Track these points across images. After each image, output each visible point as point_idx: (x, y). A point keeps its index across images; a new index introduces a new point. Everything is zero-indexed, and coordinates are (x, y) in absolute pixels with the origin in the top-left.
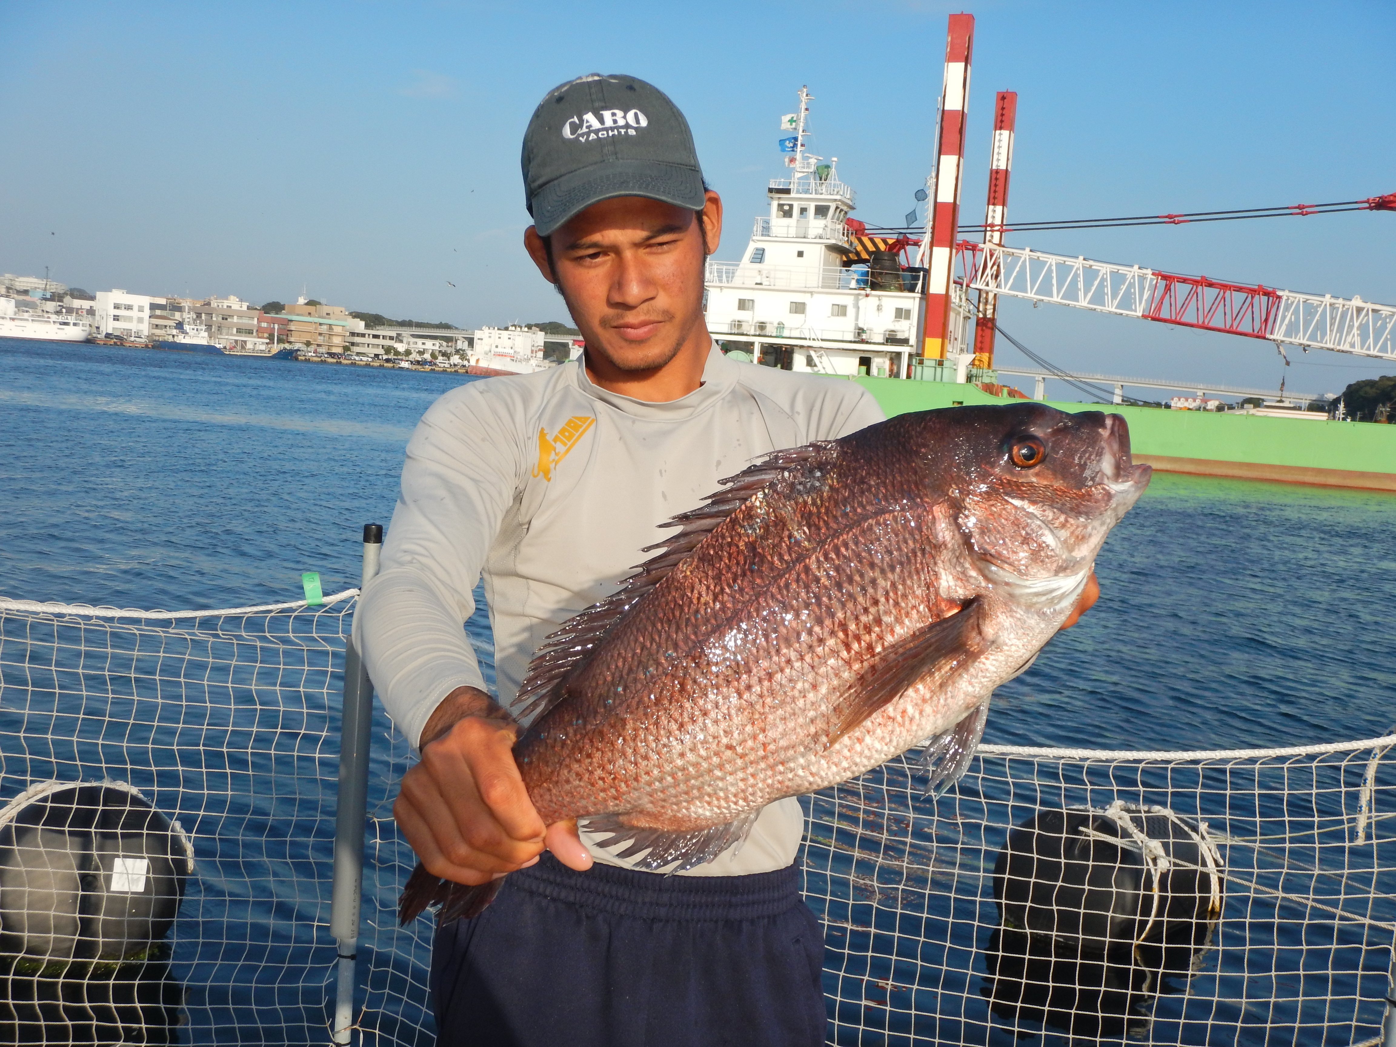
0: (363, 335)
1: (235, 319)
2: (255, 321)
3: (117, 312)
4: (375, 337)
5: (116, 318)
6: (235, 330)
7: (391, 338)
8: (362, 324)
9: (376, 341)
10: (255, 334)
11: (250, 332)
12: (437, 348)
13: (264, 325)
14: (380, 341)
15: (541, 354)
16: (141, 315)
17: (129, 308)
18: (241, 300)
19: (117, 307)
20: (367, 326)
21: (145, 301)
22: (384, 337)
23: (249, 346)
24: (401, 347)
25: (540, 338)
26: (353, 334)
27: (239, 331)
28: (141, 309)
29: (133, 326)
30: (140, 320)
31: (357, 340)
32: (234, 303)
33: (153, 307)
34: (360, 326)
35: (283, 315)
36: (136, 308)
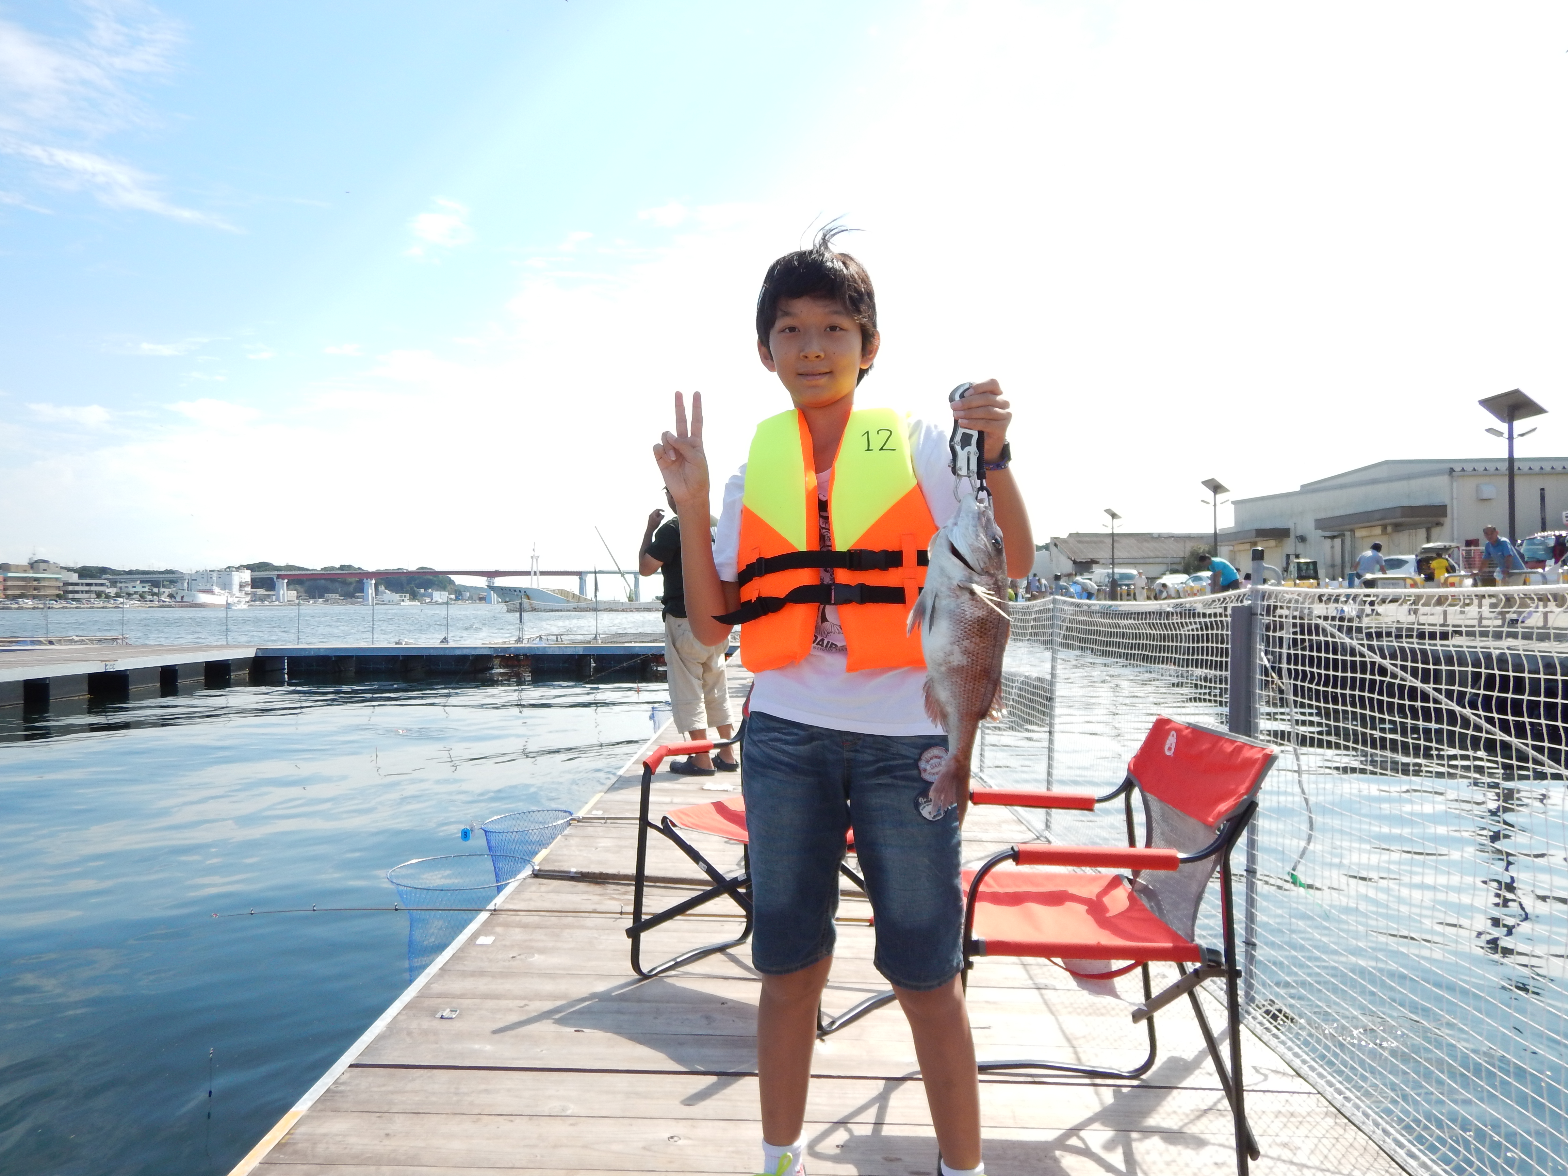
0: (77, 584)
4: (88, 585)
7: (102, 585)
8: (76, 576)
9: (86, 588)
12: (146, 589)
14: (93, 588)
15: (248, 589)
20: (80, 577)
22: (96, 585)
24: (112, 591)
25: (247, 576)
26: (66, 584)
31: (70, 588)
34: (74, 578)
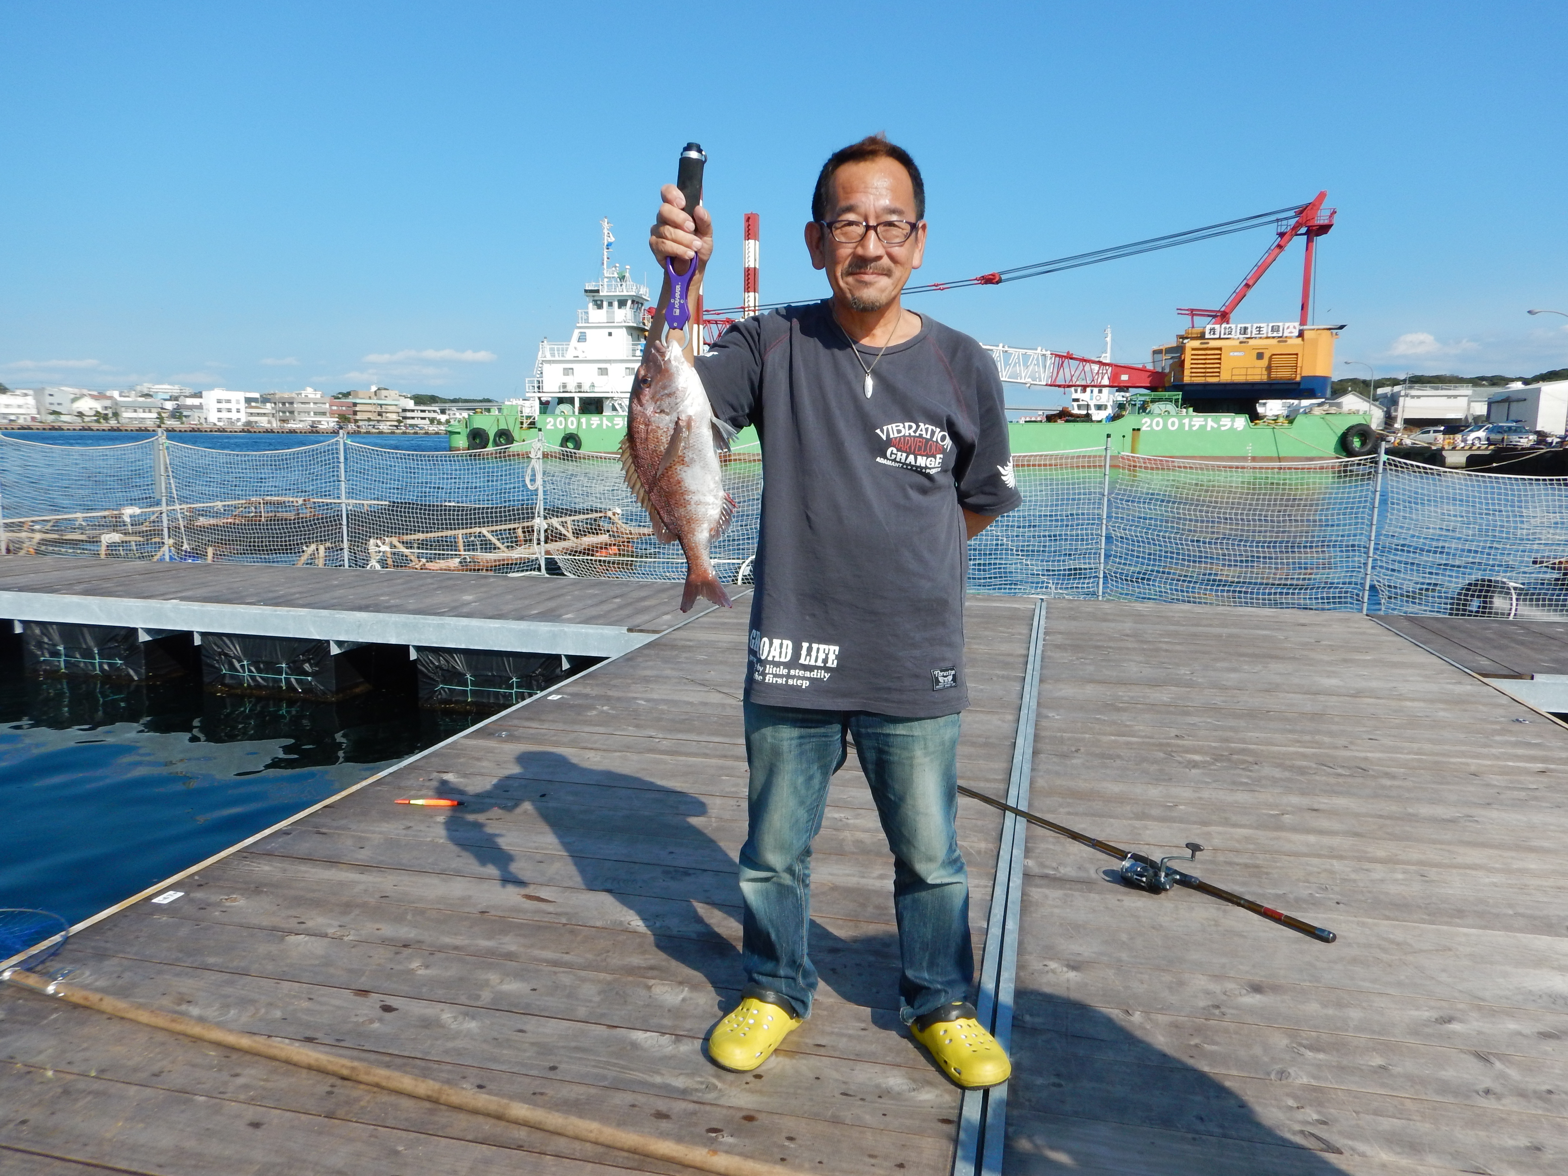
1: (312, 405)
2: (327, 406)
3: (220, 406)
5: (219, 410)
6: (312, 414)
10: (328, 415)
11: (324, 414)
13: (335, 408)
16: (238, 406)
17: (229, 401)
18: (315, 390)
19: (219, 401)
21: (241, 396)
27: (315, 413)
28: (238, 402)
29: (234, 416)
30: (238, 411)
32: (310, 393)
33: (248, 400)
35: (351, 400)
36: (233, 401)
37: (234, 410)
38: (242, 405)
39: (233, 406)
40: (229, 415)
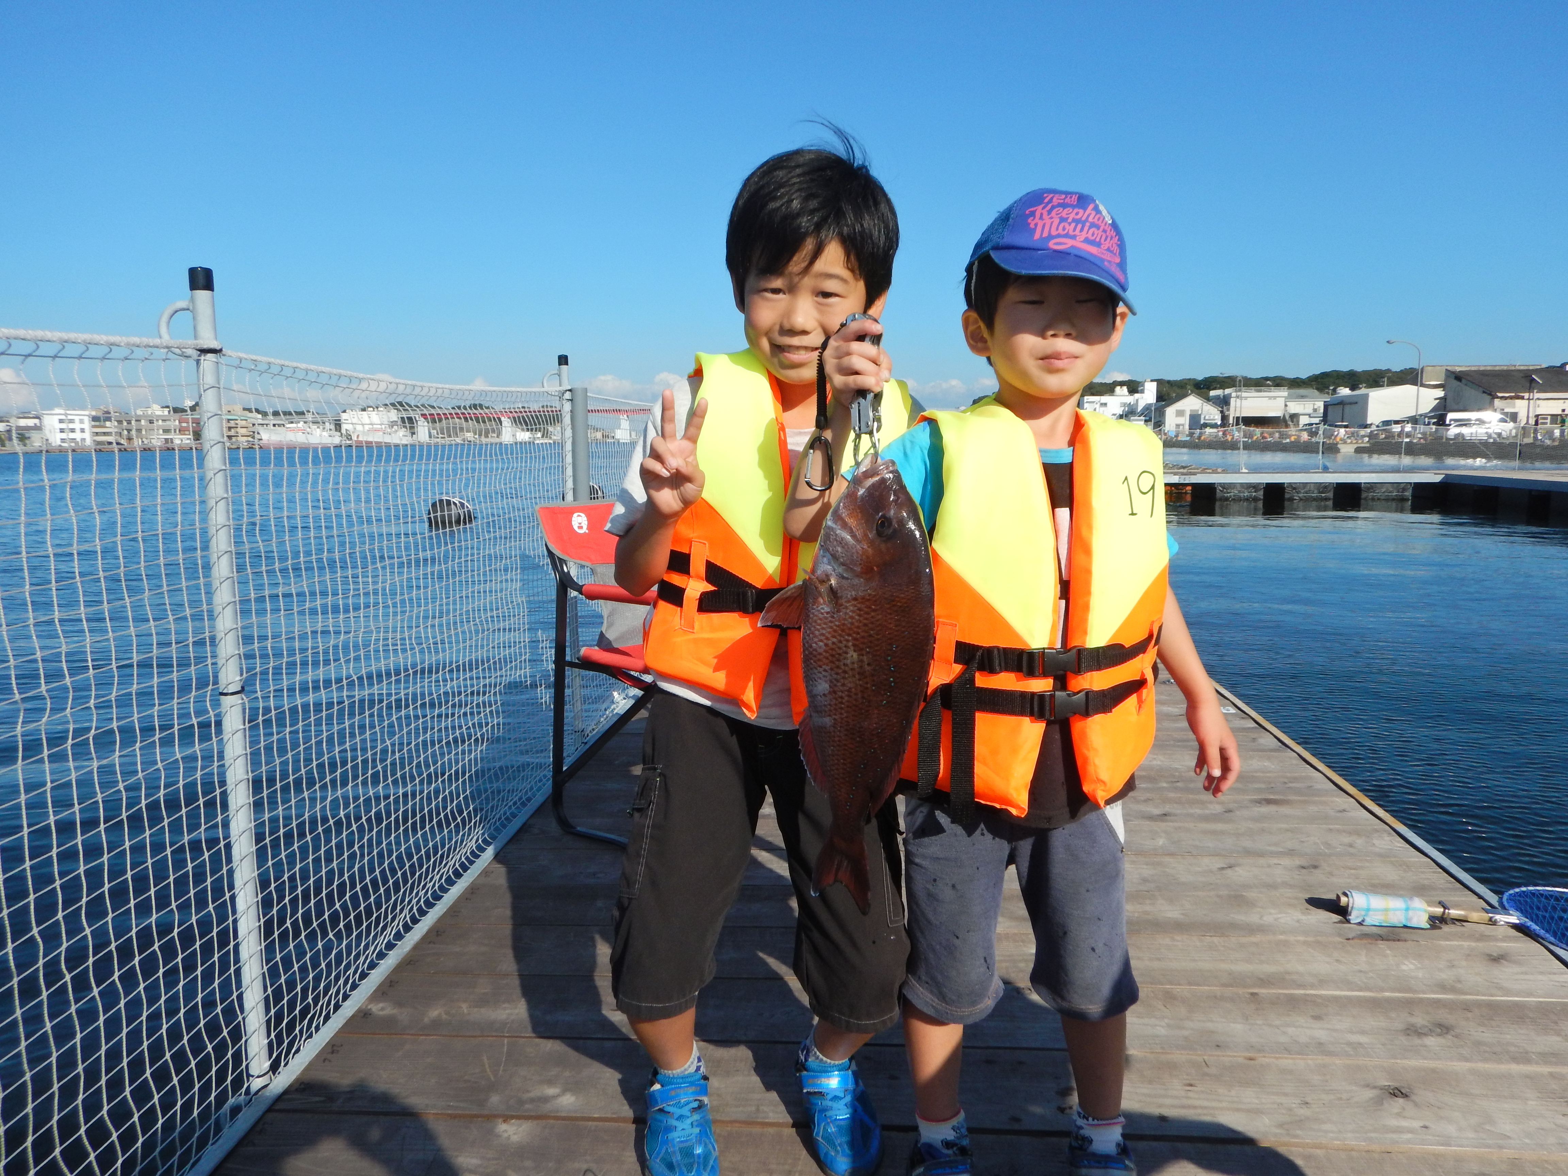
1: (160, 422)
2: (178, 422)
3: (63, 426)
5: (62, 431)
6: (161, 431)
10: (179, 431)
11: (174, 431)
13: (185, 424)
16: (82, 426)
17: (72, 421)
19: (61, 422)
21: (84, 415)
23: (177, 442)
27: (165, 431)
28: (82, 422)
29: (77, 436)
30: (83, 431)
33: (92, 420)
36: (77, 421)
37: (78, 431)
38: (87, 425)
39: (77, 426)
40: (72, 436)
